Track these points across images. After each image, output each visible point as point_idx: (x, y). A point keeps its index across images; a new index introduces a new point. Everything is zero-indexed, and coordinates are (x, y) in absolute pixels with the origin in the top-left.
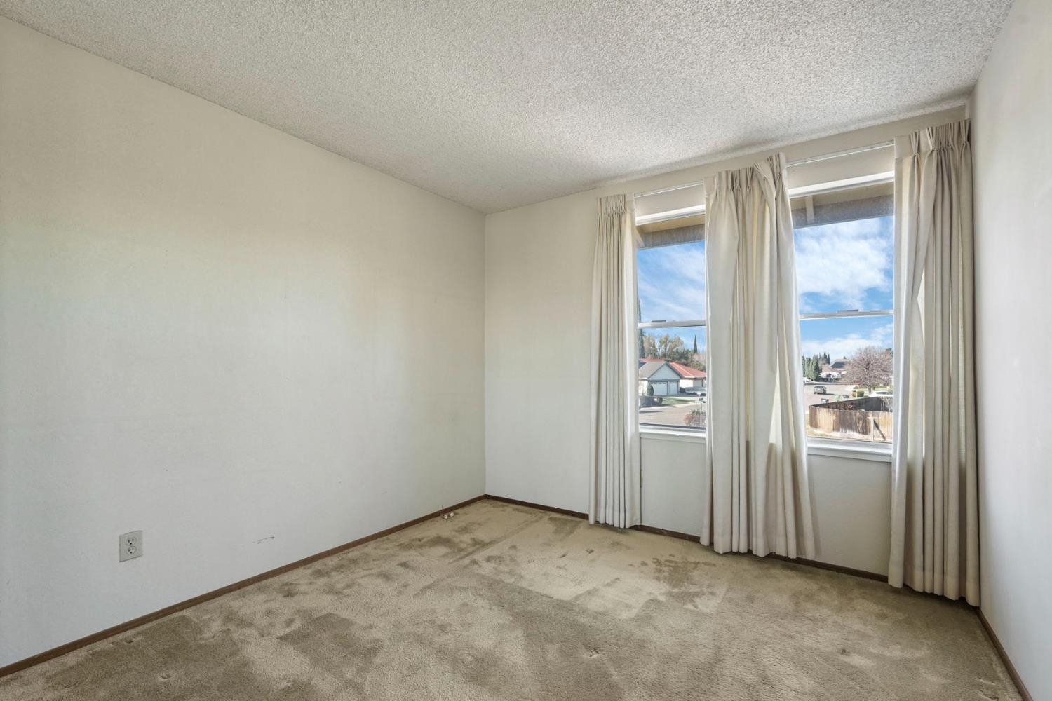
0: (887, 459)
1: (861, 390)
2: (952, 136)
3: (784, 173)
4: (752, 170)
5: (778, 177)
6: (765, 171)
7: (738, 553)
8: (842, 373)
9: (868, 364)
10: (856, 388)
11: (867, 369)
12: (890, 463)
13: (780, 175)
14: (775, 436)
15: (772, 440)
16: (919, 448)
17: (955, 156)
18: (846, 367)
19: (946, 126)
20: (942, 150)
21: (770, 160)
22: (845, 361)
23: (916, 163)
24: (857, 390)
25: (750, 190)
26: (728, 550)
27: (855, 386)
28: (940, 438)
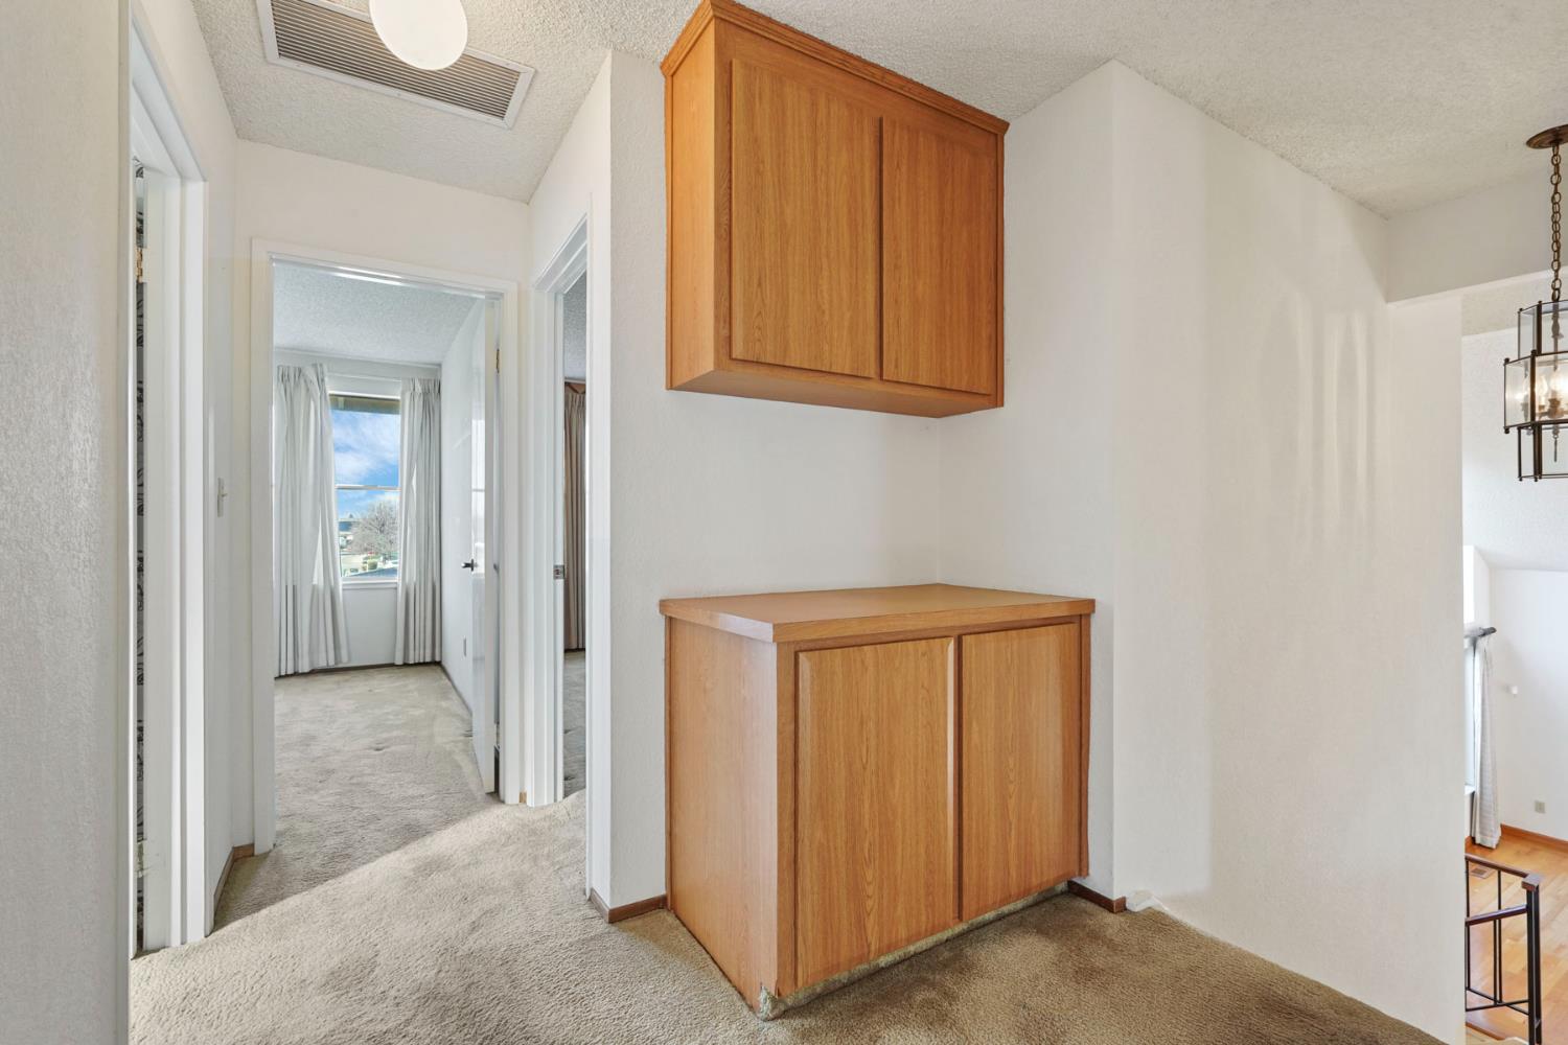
0: (394, 586)
1: (374, 560)
2: (431, 386)
3: (326, 379)
4: (300, 371)
5: (321, 381)
6: (310, 374)
7: (287, 676)
8: (348, 538)
9: (383, 525)
10: (366, 558)
11: (382, 532)
12: (396, 589)
13: (323, 380)
14: (318, 579)
15: (315, 582)
16: (412, 576)
17: (432, 398)
18: (355, 529)
19: (428, 380)
20: (426, 393)
21: (315, 365)
22: (351, 520)
23: (413, 397)
24: (368, 561)
25: (297, 385)
26: (277, 675)
27: (365, 556)
28: (423, 570)
